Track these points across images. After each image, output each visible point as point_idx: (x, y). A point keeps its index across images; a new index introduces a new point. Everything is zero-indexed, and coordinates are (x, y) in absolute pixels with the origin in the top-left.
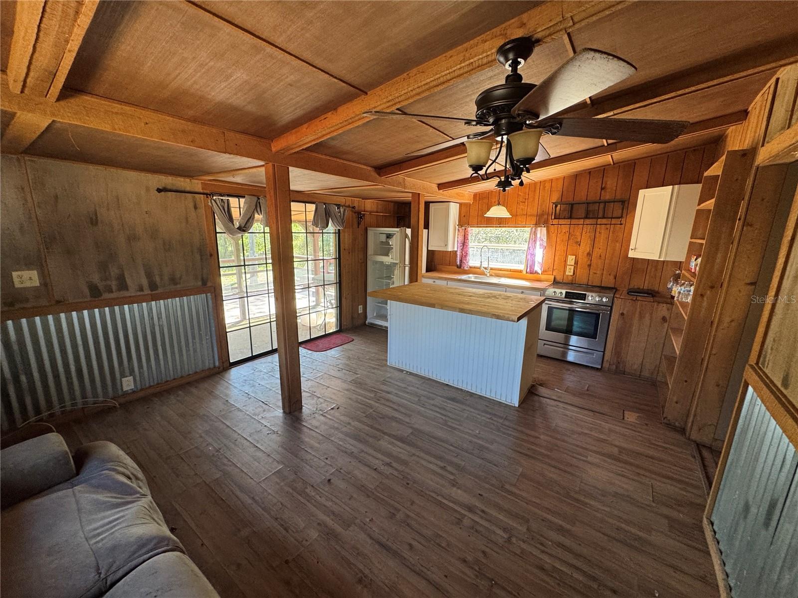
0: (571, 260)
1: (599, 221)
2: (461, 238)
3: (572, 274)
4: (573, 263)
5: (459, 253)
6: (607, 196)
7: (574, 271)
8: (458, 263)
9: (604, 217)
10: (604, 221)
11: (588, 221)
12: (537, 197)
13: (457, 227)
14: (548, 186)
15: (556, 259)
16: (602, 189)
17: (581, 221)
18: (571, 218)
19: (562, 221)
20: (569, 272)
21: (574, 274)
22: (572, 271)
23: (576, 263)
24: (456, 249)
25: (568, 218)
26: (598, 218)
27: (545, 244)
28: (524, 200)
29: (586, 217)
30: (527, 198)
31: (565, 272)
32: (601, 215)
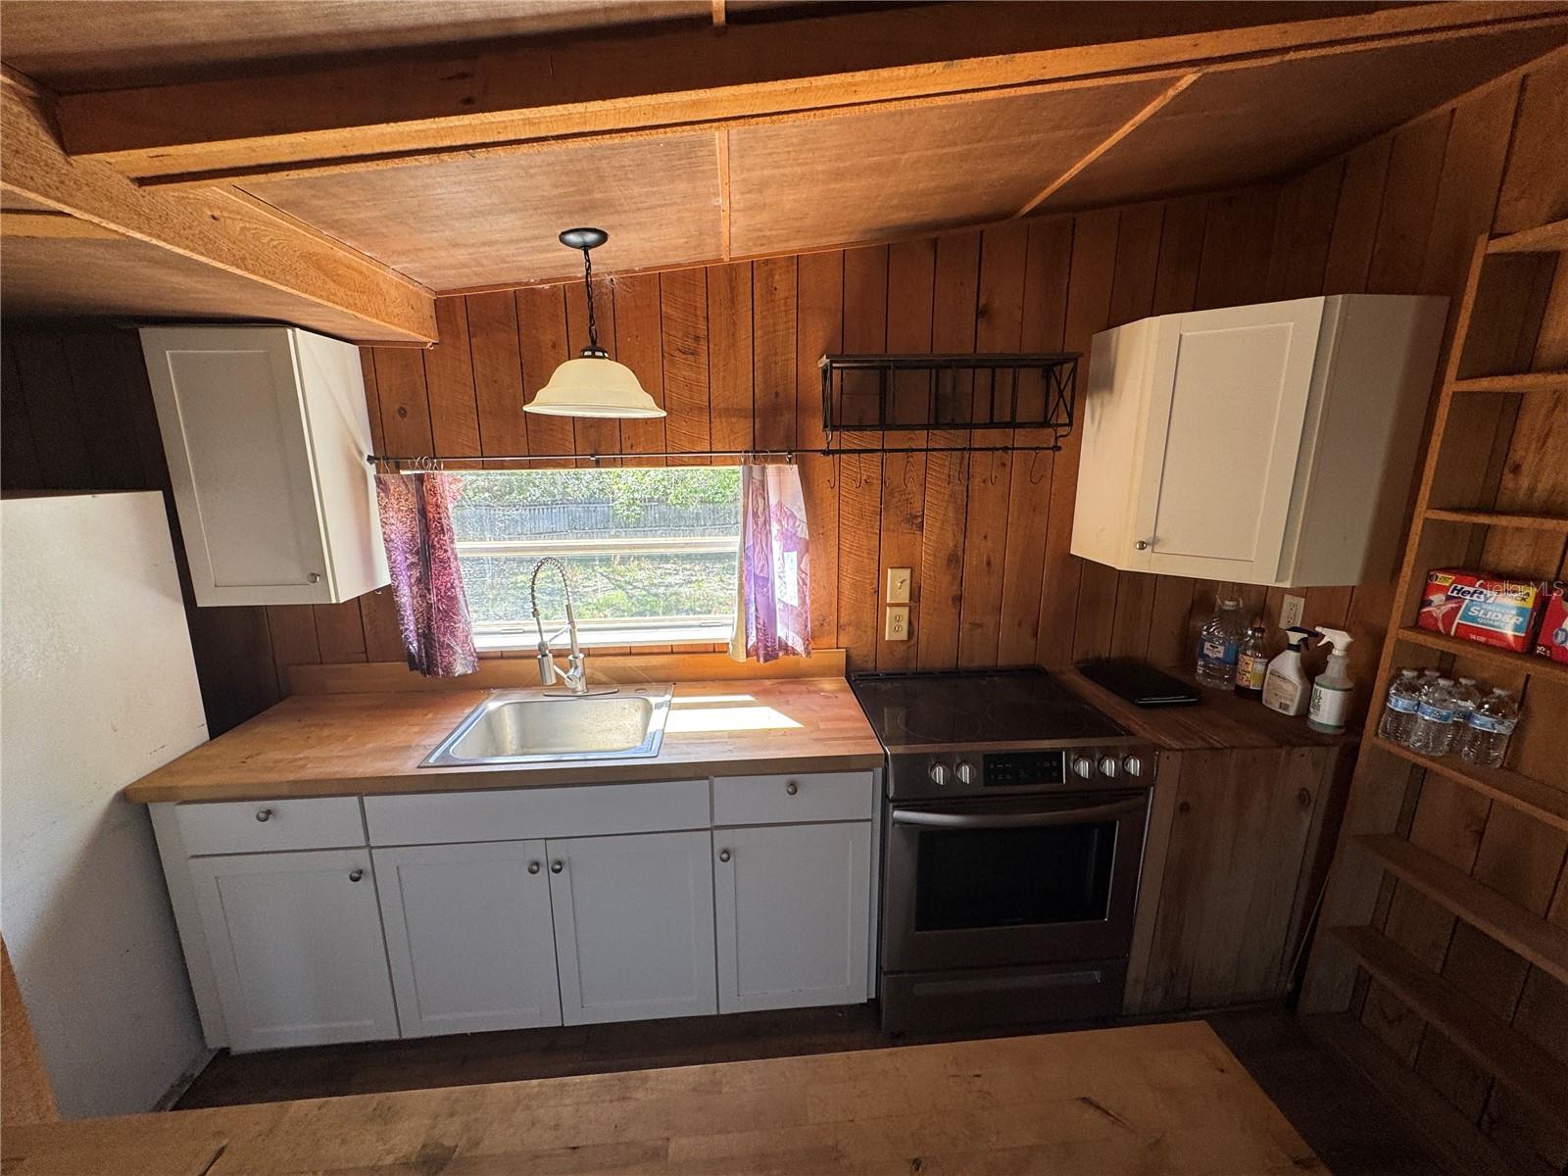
0: (897, 584)
1: (980, 437)
2: (402, 527)
3: (903, 635)
4: (904, 596)
5: (406, 598)
6: (998, 342)
7: (910, 623)
8: (414, 647)
9: (992, 424)
10: (995, 437)
11: (940, 438)
12: (744, 333)
13: (371, 470)
14: (783, 283)
15: (846, 584)
16: (981, 313)
17: (920, 438)
18: (884, 424)
19: (851, 439)
20: (895, 627)
21: (910, 633)
22: (905, 624)
23: (915, 594)
24: (385, 580)
25: (872, 427)
26: (971, 426)
27: (803, 532)
28: (690, 342)
29: (935, 424)
30: (702, 333)
31: (878, 629)
32: (982, 415)
